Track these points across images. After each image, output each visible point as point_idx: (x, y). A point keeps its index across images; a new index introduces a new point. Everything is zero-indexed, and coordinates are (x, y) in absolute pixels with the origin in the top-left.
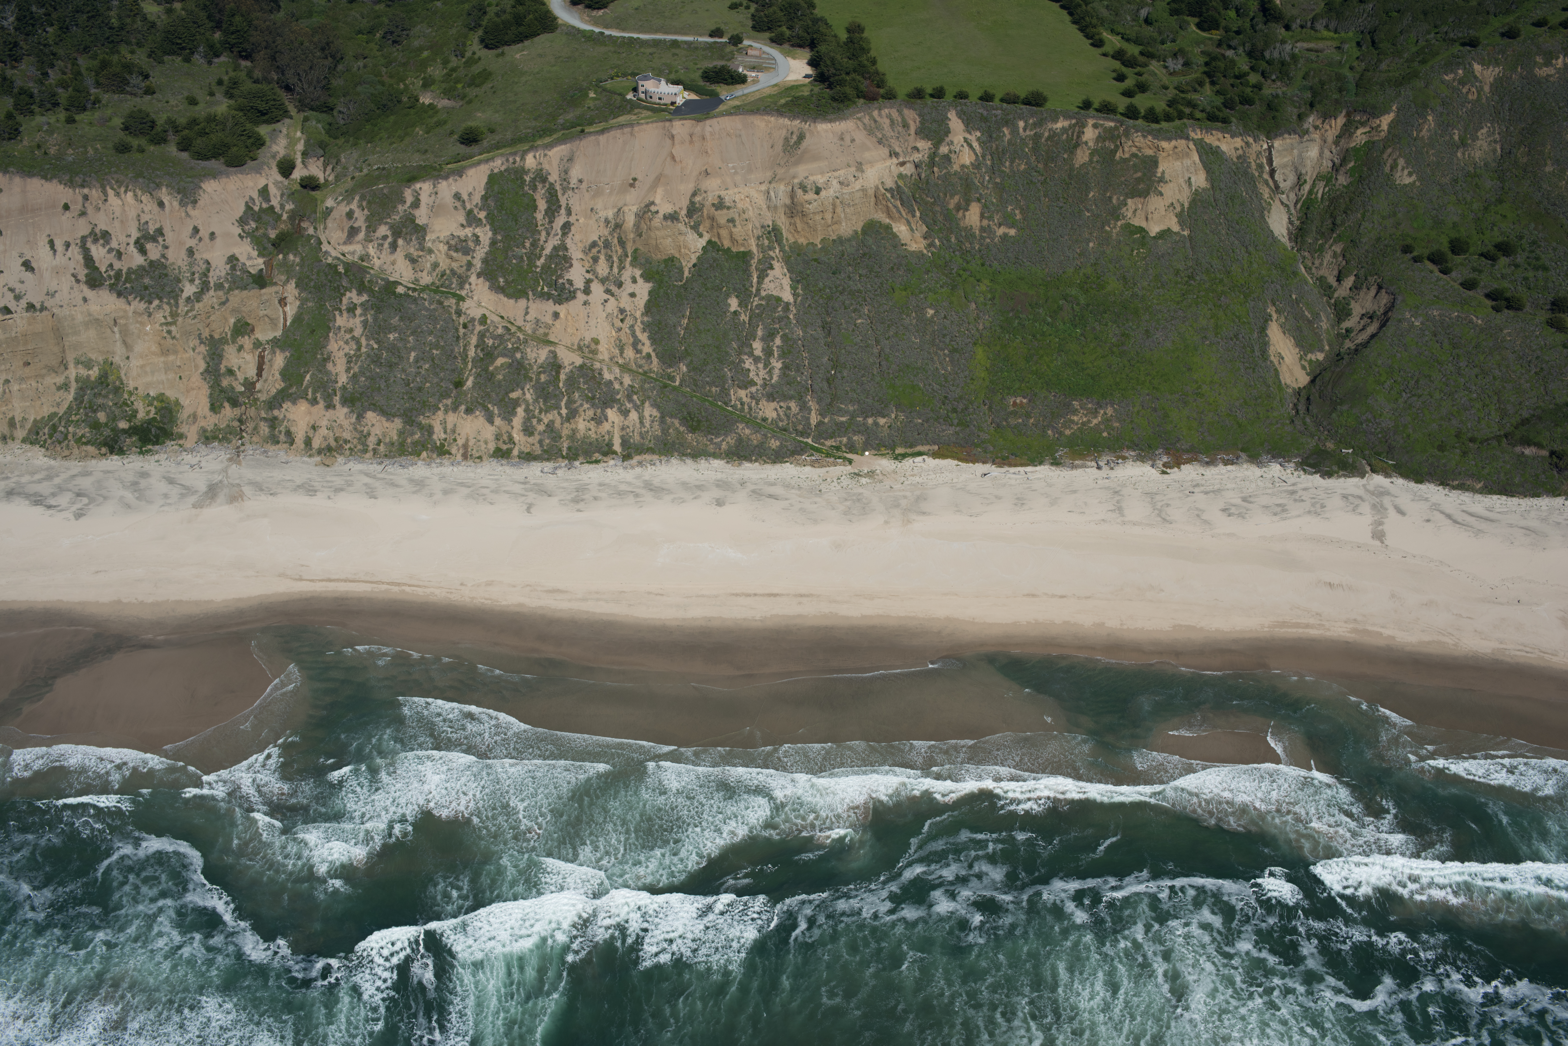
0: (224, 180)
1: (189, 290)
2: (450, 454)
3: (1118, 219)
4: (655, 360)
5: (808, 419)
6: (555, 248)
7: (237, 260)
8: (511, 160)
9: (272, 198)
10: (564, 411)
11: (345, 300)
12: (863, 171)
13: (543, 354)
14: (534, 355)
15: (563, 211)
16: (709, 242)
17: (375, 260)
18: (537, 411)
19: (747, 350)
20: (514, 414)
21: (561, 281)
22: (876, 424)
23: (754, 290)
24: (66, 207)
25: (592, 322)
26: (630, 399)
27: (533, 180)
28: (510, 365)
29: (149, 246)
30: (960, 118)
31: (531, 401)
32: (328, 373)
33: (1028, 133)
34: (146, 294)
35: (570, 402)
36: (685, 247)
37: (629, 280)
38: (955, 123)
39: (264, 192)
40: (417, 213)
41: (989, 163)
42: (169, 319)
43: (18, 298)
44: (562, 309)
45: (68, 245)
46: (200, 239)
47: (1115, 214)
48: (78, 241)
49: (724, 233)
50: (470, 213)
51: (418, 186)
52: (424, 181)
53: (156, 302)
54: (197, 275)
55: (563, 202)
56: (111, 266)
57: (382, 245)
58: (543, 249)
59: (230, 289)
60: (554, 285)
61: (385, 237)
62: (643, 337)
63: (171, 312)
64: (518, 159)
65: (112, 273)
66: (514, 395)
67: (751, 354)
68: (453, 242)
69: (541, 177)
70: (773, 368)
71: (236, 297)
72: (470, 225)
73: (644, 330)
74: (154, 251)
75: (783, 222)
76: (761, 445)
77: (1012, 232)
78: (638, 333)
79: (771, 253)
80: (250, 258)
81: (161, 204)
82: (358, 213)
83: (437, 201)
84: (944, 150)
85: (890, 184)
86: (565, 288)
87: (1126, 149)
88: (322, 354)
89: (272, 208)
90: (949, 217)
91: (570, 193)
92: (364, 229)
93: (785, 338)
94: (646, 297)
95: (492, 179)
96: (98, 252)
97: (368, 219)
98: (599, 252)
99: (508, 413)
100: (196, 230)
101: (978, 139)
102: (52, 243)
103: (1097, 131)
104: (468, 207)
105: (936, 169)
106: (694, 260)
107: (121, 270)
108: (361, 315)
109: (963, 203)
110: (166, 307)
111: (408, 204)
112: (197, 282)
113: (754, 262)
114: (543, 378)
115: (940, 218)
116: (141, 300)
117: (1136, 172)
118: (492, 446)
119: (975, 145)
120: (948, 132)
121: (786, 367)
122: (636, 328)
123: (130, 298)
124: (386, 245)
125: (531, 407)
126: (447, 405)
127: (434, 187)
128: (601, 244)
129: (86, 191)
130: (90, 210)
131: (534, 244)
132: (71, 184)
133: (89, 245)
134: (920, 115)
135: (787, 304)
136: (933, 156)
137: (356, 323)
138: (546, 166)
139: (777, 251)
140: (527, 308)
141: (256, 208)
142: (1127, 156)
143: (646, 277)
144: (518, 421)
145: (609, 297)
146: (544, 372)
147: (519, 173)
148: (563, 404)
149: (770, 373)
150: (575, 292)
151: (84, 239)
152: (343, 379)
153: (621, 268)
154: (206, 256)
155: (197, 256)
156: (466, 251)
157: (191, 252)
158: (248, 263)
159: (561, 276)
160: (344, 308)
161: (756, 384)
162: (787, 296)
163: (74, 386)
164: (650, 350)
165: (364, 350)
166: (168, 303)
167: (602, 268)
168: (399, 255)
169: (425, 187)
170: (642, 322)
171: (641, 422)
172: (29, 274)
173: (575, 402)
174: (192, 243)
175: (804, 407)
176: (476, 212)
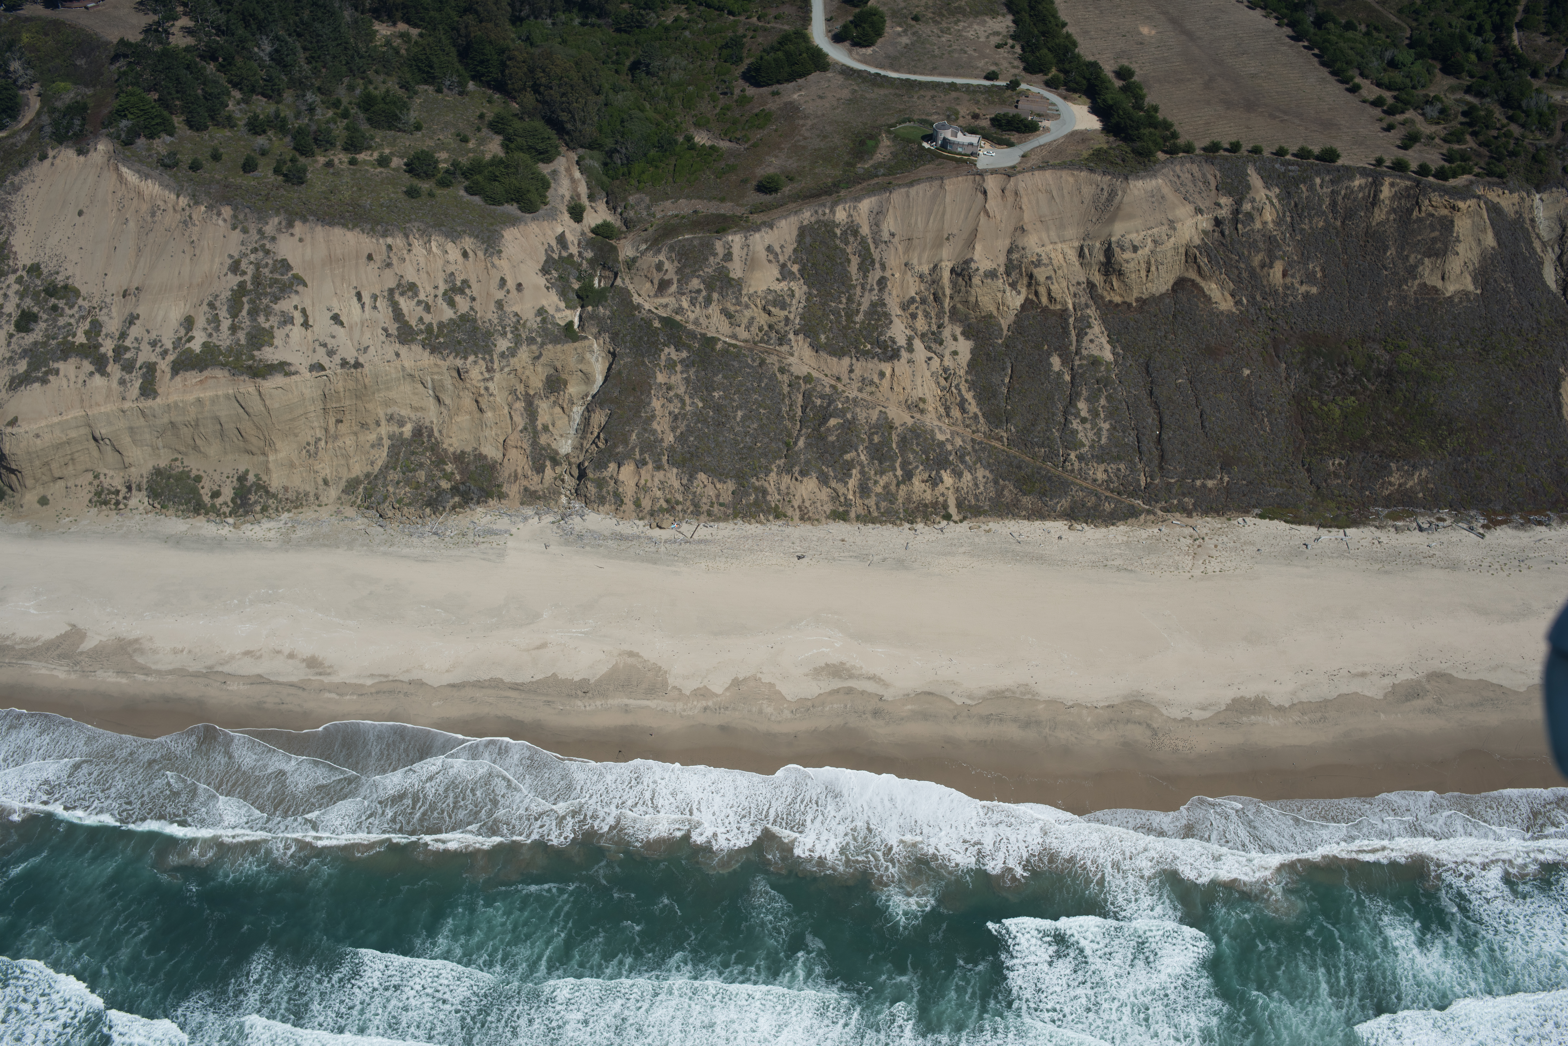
0: (522, 227)
1: (503, 344)
2: (785, 516)
3: (1415, 278)
4: (982, 420)
5: (1139, 480)
6: (873, 305)
7: (546, 312)
8: (820, 212)
9: (570, 246)
10: (899, 472)
11: (663, 357)
12: (1175, 229)
13: (874, 415)
14: (864, 415)
15: (877, 266)
16: (1027, 299)
17: (689, 313)
18: (873, 472)
19: (1073, 411)
20: (850, 476)
21: (883, 338)
22: (1204, 486)
23: (1073, 348)
24: (370, 257)
25: (919, 381)
26: (963, 462)
27: (844, 233)
28: (842, 425)
29: (458, 298)
30: (1259, 174)
31: (866, 462)
32: (654, 432)
33: (1325, 190)
34: (460, 349)
35: (905, 464)
36: (1004, 304)
37: (949, 337)
38: (1255, 180)
39: (561, 240)
40: (729, 265)
41: (1288, 219)
42: (487, 375)
43: (331, 353)
44: (887, 368)
45: (375, 297)
46: (508, 292)
47: (1412, 272)
48: (386, 294)
49: (1042, 290)
50: (783, 266)
51: (730, 238)
52: (735, 233)
53: (472, 358)
54: (508, 329)
55: (876, 256)
56: (421, 319)
57: (696, 298)
58: (859, 304)
59: (543, 344)
60: (878, 343)
61: (699, 291)
62: (969, 396)
63: (487, 367)
64: (827, 211)
65: (423, 327)
66: (848, 457)
67: (1077, 415)
68: (770, 297)
69: (853, 230)
70: (1100, 429)
71: (551, 351)
72: (784, 278)
73: (969, 390)
74: (463, 304)
75: (1097, 278)
76: (1096, 507)
77: (1314, 290)
78: (964, 392)
79: (1088, 311)
80: (558, 310)
81: (465, 255)
82: (667, 265)
83: (750, 253)
84: (1247, 207)
85: (1197, 241)
86: (887, 346)
87: (1423, 208)
88: (646, 412)
89: (571, 256)
90: (1253, 274)
91: (883, 246)
92: (675, 281)
93: (1109, 398)
94: (969, 356)
95: (802, 232)
96: (405, 304)
97: (679, 271)
98: (917, 308)
99: (844, 475)
100: (503, 281)
101: (1277, 196)
102: (359, 296)
103: (1393, 190)
104: (782, 259)
105: (1240, 226)
106: (1011, 318)
107: (431, 324)
108: (682, 373)
109: (1268, 261)
110: (481, 362)
111: (721, 256)
112: (510, 336)
113: (1071, 320)
114: (876, 439)
115: (1245, 275)
116: (456, 356)
117: (1433, 231)
118: (828, 508)
119: (1275, 201)
120: (1249, 187)
121: (1113, 428)
122: (961, 387)
123: (445, 352)
124: (701, 299)
125: (866, 469)
126: (779, 466)
127: (746, 239)
128: (918, 299)
129: (389, 240)
130: (395, 261)
131: (850, 300)
132: (372, 232)
133: (397, 296)
134: (1220, 171)
135: (1108, 364)
136: (1236, 212)
137: (677, 379)
138: (857, 219)
139: (1094, 308)
140: (851, 365)
141: (556, 256)
142: (1423, 214)
143: (966, 335)
144: (852, 483)
145: (933, 355)
146: (877, 433)
147: (829, 226)
148: (897, 465)
149: (1098, 434)
150: (898, 350)
151: (391, 291)
152: (670, 438)
153: (940, 326)
154: (516, 309)
155: (507, 309)
156: (783, 306)
157: (500, 304)
158: (558, 315)
159: (881, 334)
160: (663, 364)
161: (1084, 445)
162: (1107, 355)
163: (387, 443)
164: (977, 410)
165: (688, 408)
166: (484, 359)
167: (921, 324)
168: (714, 309)
169: (736, 240)
170: (966, 381)
171: (976, 485)
172: (337, 328)
173: (910, 464)
174: (500, 295)
175: (1133, 469)
176: (789, 264)
